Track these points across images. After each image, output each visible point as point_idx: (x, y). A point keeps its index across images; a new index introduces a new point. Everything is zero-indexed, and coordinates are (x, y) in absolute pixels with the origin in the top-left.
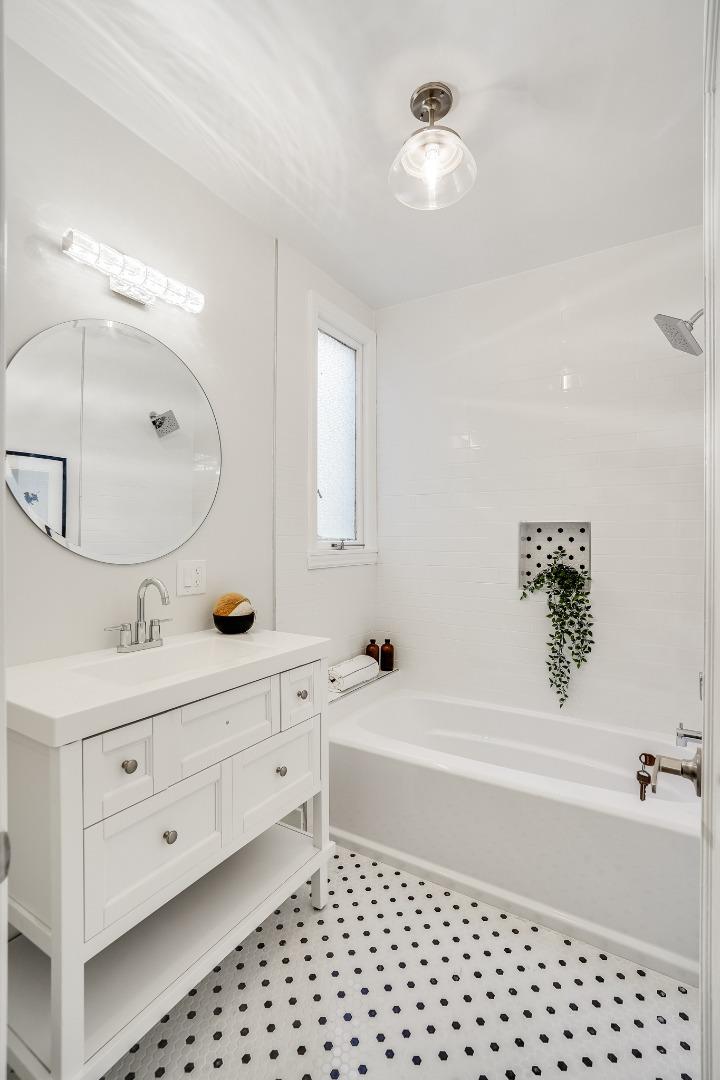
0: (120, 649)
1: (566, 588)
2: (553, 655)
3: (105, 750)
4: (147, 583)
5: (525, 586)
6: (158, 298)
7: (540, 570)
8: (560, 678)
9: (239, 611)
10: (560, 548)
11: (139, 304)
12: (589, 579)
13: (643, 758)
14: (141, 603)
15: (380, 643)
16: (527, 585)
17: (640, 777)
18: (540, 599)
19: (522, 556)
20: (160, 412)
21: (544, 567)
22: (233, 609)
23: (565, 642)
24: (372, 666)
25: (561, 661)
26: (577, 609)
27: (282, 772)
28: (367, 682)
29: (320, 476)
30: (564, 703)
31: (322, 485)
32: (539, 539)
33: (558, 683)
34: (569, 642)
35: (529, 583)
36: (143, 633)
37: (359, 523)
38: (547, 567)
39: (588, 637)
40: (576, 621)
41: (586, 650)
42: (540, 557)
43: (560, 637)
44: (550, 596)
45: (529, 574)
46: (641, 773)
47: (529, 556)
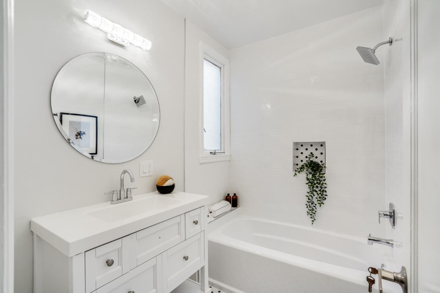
0: (112, 202)
1: (315, 171)
2: (309, 201)
3: (96, 256)
4: (125, 172)
5: (296, 170)
6: (130, 43)
7: (302, 163)
8: (312, 212)
9: (168, 183)
10: (311, 153)
11: (122, 46)
12: (325, 167)
13: (370, 270)
14: (122, 181)
15: (231, 195)
16: (297, 170)
17: (368, 279)
18: (303, 176)
19: (294, 157)
20: (138, 96)
21: (305, 162)
22: (165, 182)
23: (314, 195)
24: (228, 205)
25: (312, 204)
26: (320, 181)
27: (186, 258)
28: (226, 213)
29: (205, 122)
30: (314, 223)
31: (206, 126)
32: (302, 149)
33: (311, 213)
34: (316, 196)
35: (297, 169)
36: (123, 194)
37: (223, 143)
38: (306, 162)
39: (325, 193)
40: (319, 186)
41: (324, 199)
42: (302, 157)
43: (312, 193)
44: (307, 175)
45: (297, 165)
46: (369, 278)
47: (297, 157)
